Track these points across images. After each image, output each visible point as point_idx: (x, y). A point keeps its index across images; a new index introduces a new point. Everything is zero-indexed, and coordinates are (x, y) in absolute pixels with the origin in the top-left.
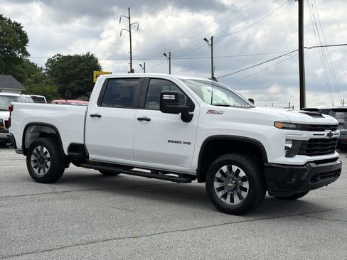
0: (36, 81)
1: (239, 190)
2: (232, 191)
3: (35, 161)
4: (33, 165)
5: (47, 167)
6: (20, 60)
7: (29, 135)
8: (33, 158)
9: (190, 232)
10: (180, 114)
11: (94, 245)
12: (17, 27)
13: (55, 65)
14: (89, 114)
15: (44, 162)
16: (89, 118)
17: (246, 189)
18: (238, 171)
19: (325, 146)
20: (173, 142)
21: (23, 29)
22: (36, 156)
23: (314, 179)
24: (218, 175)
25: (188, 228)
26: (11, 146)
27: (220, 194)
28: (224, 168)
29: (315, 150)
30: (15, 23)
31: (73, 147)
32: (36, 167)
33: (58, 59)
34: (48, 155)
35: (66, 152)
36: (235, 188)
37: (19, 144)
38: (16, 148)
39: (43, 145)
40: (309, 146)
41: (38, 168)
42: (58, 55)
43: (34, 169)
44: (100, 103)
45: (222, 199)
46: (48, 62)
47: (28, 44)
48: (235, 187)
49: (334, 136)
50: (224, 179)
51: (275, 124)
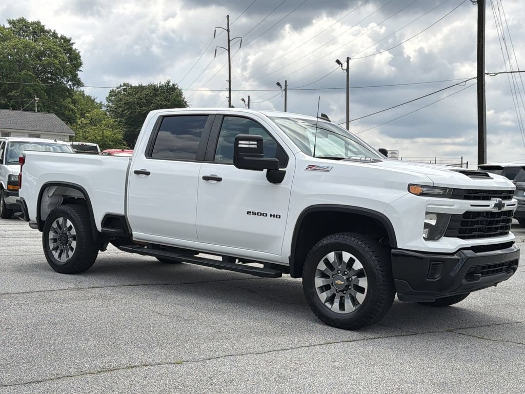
0: (93, 122)
1: (352, 291)
2: (342, 291)
3: (55, 240)
4: (52, 246)
5: (72, 249)
6: (70, 92)
7: (47, 200)
8: (51, 235)
9: (267, 357)
10: (265, 171)
11: (109, 374)
12: (66, 44)
13: (121, 100)
14: (132, 169)
15: (67, 241)
16: (132, 175)
17: (364, 289)
18: (352, 261)
19: (491, 223)
20: (254, 213)
21: (74, 47)
22: (56, 232)
23: (471, 276)
24: (322, 266)
25: (267, 350)
26: (22, 216)
27: (323, 296)
28: (331, 256)
29: (475, 230)
30: (63, 38)
31: (110, 220)
32: (56, 249)
33: (124, 90)
34: (73, 232)
35: (99, 227)
36: (347, 288)
37: (33, 214)
38: (28, 219)
39: (67, 216)
40: (463, 223)
41: (59, 251)
42: (125, 85)
43: (54, 252)
44: (149, 154)
45: (328, 304)
46: (110, 96)
47: (81, 69)
48: (347, 286)
49: (506, 208)
50: (330, 273)
51: (411, 188)
